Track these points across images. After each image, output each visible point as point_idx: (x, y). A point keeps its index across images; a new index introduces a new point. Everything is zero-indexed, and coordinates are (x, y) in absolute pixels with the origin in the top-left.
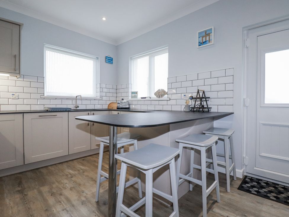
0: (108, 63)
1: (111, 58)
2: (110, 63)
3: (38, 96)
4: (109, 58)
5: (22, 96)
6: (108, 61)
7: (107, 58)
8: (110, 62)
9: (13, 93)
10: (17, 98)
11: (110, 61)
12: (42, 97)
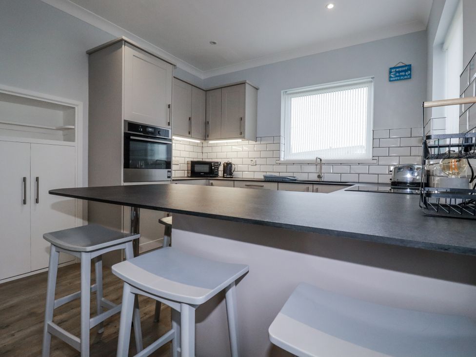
0: (398, 80)
1: (406, 66)
2: (402, 79)
3: (273, 161)
4: (397, 70)
5: (259, 161)
6: (397, 76)
7: (393, 71)
8: (402, 76)
9: (252, 159)
10: (255, 164)
11: (403, 73)
12: (277, 162)
